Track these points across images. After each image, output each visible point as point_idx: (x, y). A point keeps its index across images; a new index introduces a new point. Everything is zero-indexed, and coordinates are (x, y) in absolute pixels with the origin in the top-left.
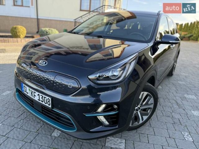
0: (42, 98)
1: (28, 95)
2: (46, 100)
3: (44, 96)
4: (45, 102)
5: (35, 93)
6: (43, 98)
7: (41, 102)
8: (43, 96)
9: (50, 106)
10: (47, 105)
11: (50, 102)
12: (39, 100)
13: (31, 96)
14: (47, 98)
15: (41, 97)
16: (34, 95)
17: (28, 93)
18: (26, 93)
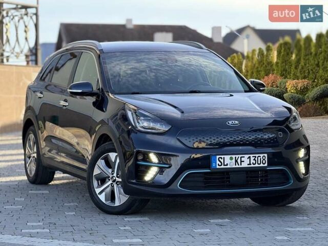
0: (254, 160)
1: (228, 166)
2: (261, 159)
3: (257, 155)
4: (259, 163)
5: (242, 158)
6: (256, 159)
7: (252, 166)
8: (255, 157)
9: (266, 165)
10: (262, 165)
11: (266, 159)
12: (250, 164)
13: (234, 166)
14: (262, 155)
15: (252, 159)
16: (241, 161)
17: (227, 165)
18: (223, 167)
